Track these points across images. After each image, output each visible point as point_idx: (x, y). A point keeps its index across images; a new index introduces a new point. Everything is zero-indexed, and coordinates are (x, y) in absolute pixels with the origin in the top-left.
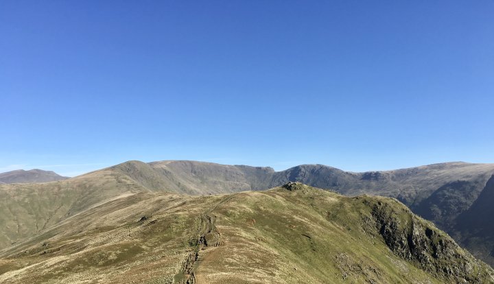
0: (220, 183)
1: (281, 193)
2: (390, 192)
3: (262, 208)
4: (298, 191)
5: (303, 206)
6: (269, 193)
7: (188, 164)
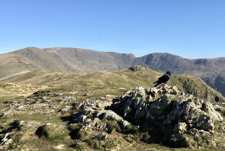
0: (96, 64)
1: (126, 73)
2: (213, 73)
3: (111, 82)
4: (138, 72)
5: (140, 81)
6: (118, 73)
7: (73, 50)
